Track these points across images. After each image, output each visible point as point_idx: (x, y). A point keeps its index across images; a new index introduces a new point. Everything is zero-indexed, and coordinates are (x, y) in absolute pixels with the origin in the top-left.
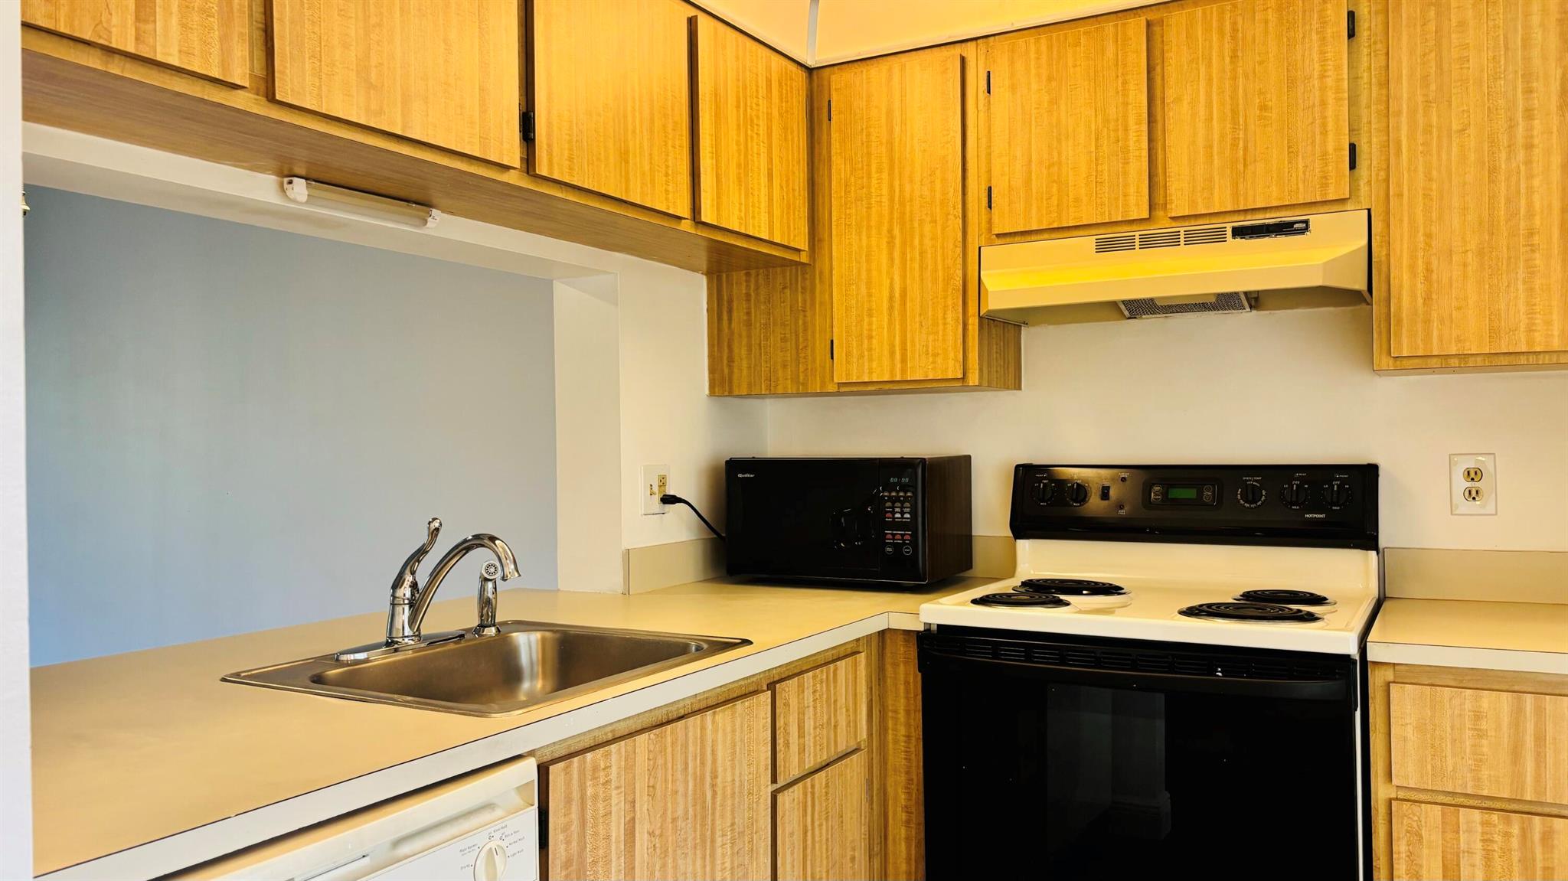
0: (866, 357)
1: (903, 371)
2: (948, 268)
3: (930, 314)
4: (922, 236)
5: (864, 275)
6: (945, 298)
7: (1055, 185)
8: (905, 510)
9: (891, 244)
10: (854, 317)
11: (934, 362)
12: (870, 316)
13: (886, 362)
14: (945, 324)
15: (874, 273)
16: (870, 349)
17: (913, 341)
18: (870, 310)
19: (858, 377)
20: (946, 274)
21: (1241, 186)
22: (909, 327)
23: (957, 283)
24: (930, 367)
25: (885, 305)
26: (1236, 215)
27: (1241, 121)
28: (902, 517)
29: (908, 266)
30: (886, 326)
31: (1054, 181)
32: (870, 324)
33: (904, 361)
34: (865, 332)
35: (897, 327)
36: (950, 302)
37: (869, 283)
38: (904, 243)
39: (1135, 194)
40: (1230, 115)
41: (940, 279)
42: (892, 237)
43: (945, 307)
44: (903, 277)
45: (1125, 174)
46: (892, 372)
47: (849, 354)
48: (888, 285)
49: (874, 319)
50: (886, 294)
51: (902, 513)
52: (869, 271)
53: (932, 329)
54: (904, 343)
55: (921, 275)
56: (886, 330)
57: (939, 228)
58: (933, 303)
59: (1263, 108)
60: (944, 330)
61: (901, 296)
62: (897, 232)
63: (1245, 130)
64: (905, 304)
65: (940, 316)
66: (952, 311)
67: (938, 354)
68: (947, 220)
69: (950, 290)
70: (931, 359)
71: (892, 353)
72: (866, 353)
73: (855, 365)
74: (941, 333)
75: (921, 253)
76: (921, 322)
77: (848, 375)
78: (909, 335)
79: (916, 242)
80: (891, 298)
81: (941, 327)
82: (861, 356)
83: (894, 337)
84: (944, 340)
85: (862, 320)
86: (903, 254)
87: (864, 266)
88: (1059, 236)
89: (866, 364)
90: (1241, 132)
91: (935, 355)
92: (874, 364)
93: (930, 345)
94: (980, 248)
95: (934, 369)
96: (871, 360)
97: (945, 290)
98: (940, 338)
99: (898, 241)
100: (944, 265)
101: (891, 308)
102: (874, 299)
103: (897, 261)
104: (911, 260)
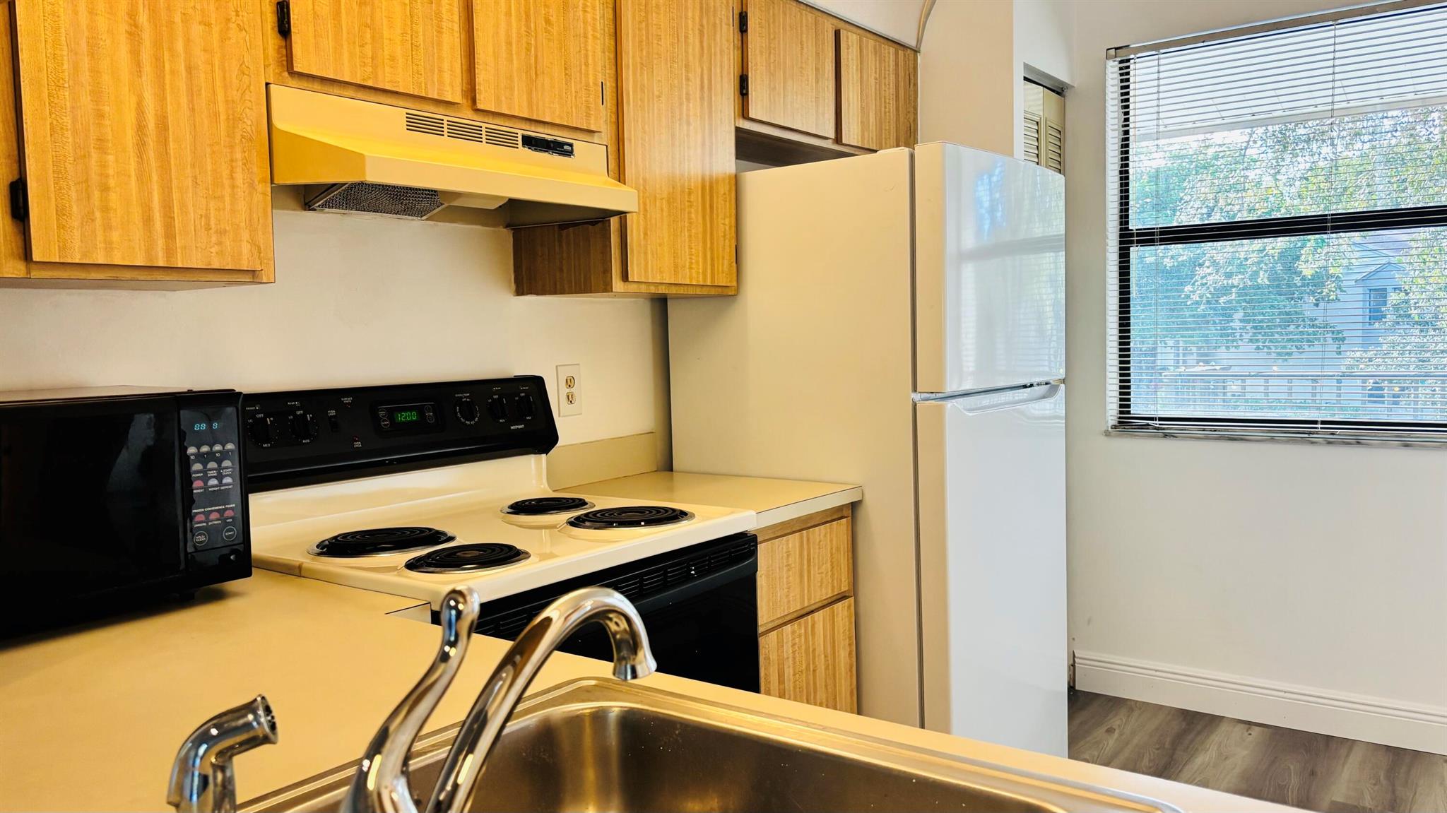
0: (99, 222)
1: (169, 252)
2: (233, 101)
3: (209, 167)
4: (188, 41)
5: (85, 77)
6: (232, 147)
7: (368, 30)
8: (224, 472)
9: (134, 34)
10: (69, 148)
11: (220, 243)
12: (102, 150)
13: (137, 233)
14: (233, 187)
15: (106, 79)
16: (105, 209)
17: (183, 205)
18: (101, 140)
19: (84, 255)
20: (231, 112)
21: (534, 95)
22: (175, 182)
23: (249, 128)
24: (213, 250)
25: (130, 137)
26: (528, 123)
27: (532, 25)
28: (221, 484)
29: (167, 81)
30: (133, 173)
31: (367, 26)
32: (103, 165)
33: (169, 235)
34: (94, 178)
35: (155, 178)
36: (238, 156)
37: (97, 95)
38: (157, 44)
39: (449, 72)
40: (524, 16)
41: (223, 117)
42: (134, 25)
43: (232, 161)
44: (161, 98)
45: (440, 44)
46: (150, 249)
47: (61, 212)
48: (133, 105)
49: (111, 158)
50: (130, 118)
51: (220, 477)
52: (95, 72)
53: (213, 191)
54: (167, 207)
55: (191, 101)
56: (133, 179)
57: (216, 36)
58: (214, 152)
59: (548, 21)
60: (233, 195)
61: (157, 125)
62: (143, 18)
63: (536, 37)
64: (166, 143)
65: (225, 173)
66: (243, 170)
67: (225, 231)
68: (228, 29)
69: (238, 137)
70: (214, 239)
71: (148, 221)
72: (98, 215)
73: (77, 234)
74: (227, 199)
75: (189, 69)
76: (195, 177)
77: (63, 249)
78: (176, 196)
79: (180, 46)
80: (140, 128)
81: (227, 191)
82: (89, 218)
83: (150, 193)
84: (233, 211)
85: (86, 156)
86: (158, 61)
87: (85, 63)
88: (372, 99)
89: (100, 233)
90: (533, 39)
91: (221, 232)
92: (115, 236)
93: (212, 215)
94: (267, 84)
95: (221, 253)
96: (108, 227)
97: (230, 135)
98: (228, 207)
99: (147, 37)
100: (226, 96)
101: (141, 145)
102: (108, 122)
103: (148, 69)
104: (173, 72)
